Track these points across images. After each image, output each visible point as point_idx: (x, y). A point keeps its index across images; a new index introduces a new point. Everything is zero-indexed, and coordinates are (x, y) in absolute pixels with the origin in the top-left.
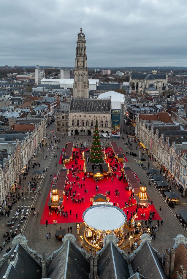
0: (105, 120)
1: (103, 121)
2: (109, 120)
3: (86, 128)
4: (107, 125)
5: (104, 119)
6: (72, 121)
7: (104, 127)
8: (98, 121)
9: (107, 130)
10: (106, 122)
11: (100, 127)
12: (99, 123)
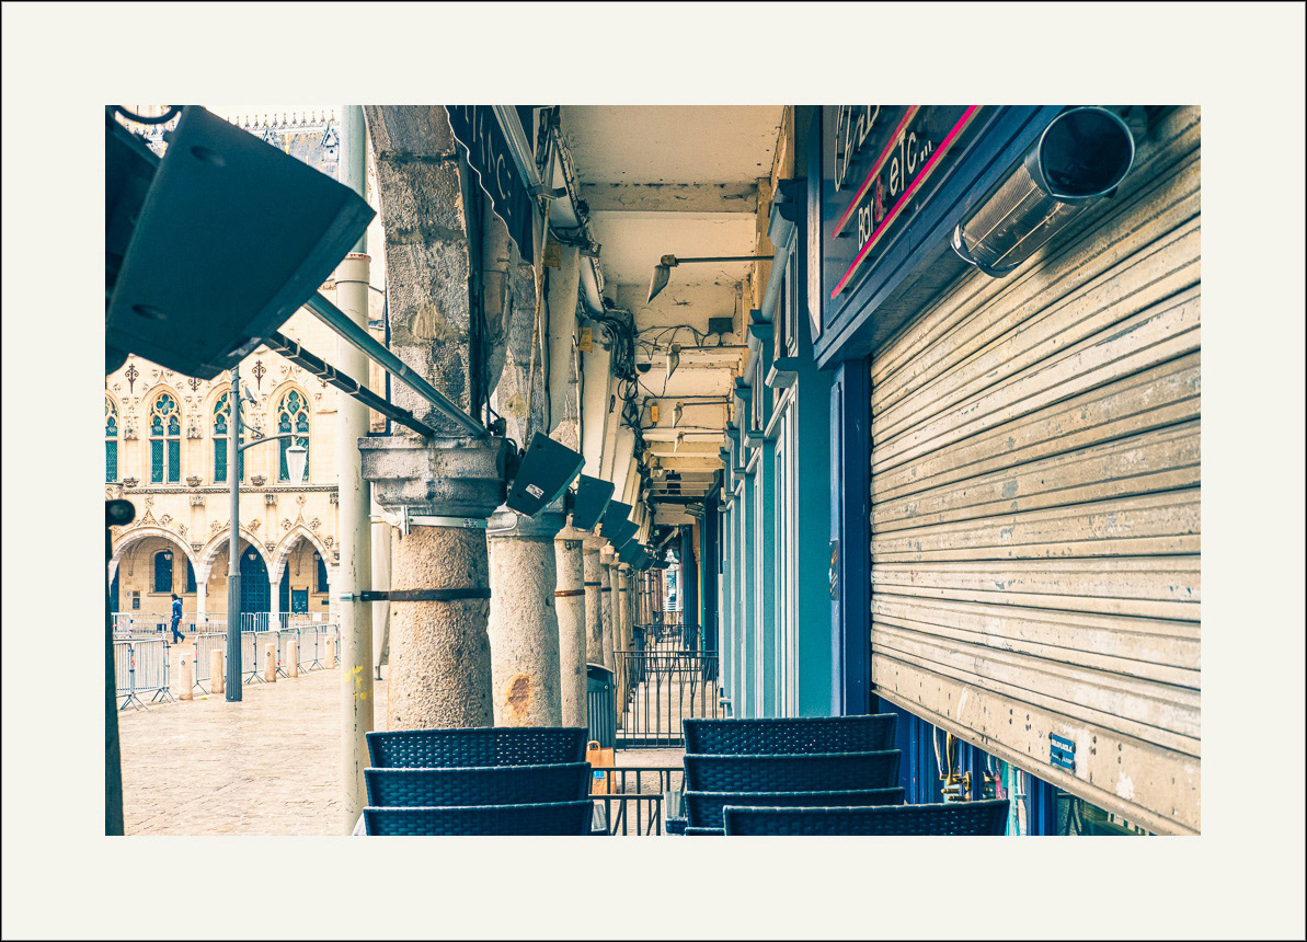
5: (260, 371)
7: (257, 491)
8: (186, 409)
9: (300, 530)
10: (282, 403)
11: (207, 491)
12: (193, 438)
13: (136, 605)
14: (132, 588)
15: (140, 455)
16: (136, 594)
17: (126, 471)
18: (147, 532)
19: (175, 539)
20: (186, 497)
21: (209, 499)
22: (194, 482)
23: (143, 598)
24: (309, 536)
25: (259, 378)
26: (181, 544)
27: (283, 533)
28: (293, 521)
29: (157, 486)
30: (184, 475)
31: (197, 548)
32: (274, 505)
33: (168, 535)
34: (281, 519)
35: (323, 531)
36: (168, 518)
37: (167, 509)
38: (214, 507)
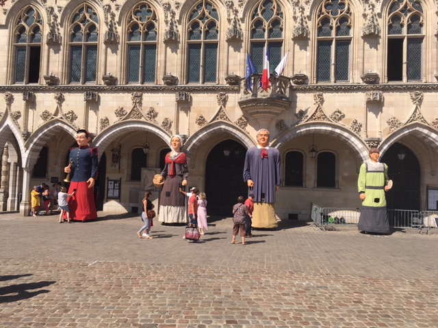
3: (183, 99)
6: (11, 20)
11: (384, 89)
17: (293, 69)
18: (314, 128)
19: (345, 135)
20: (359, 94)
21: (389, 97)
22: (371, 78)
26: (352, 141)
29: (324, 84)
30: (357, 74)
31: (372, 144)
33: (338, 131)
37: (337, 107)
38: (391, 104)
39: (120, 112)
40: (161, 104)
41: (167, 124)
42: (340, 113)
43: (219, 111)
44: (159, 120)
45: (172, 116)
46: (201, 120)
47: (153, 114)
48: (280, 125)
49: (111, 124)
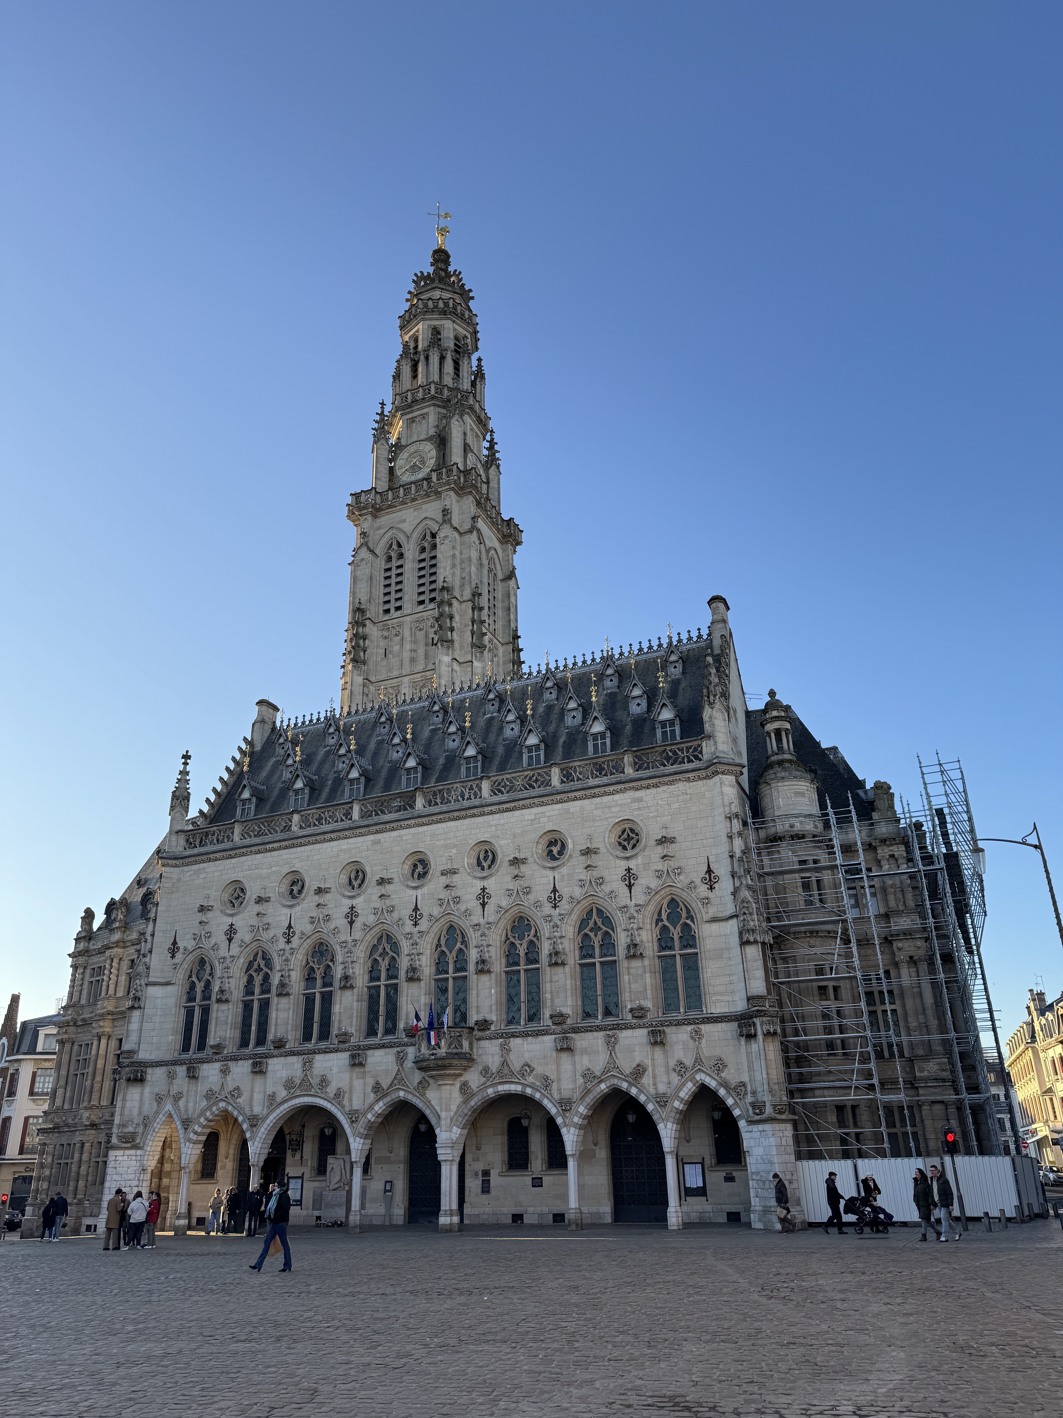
0: (646, 880)
1: (611, 907)
2: (710, 878)
3: (357, 1062)
4: (692, 964)
5: (629, 879)
6: (181, 976)
7: (640, 1027)
8: (546, 930)
9: (700, 1077)
10: (660, 914)
11: (576, 1030)
12: (556, 964)
13: (486, 1189)
14: (480, 1167)
15: (493, 991)
16: (486, 1173)
17: (478, 1012)
18: (503, 1088)
19: (538, 1096)
20: (549, 1039)
21: (581, 1041)
22: (559, 1018)
23: (495, 1179)
24: (712, 1084)
25: (630, 886)
26: (546, 1102)
27: (675, 1078)
28: (689, 1062)
29: (512, 1028)
30: (547, 1013)
31: (566, 1105)
32: (662, 1043)
33: (529, 1091)
34: (672, 1063)
35: (731, 1075)
36: (528, 1068)
37: (527, 1057)
38: (584, 1051)
39: (289, 1084)
40: (335, 1070)
41: (339, 1095)
42: (529, 1067)
43: (397, 1074)
44: (331, 1090)
45: (344, 1085)
46: (377, 1088)
47: (324, 1082)
48: (464, 1087)
49: (279, 1100)
